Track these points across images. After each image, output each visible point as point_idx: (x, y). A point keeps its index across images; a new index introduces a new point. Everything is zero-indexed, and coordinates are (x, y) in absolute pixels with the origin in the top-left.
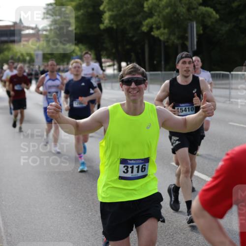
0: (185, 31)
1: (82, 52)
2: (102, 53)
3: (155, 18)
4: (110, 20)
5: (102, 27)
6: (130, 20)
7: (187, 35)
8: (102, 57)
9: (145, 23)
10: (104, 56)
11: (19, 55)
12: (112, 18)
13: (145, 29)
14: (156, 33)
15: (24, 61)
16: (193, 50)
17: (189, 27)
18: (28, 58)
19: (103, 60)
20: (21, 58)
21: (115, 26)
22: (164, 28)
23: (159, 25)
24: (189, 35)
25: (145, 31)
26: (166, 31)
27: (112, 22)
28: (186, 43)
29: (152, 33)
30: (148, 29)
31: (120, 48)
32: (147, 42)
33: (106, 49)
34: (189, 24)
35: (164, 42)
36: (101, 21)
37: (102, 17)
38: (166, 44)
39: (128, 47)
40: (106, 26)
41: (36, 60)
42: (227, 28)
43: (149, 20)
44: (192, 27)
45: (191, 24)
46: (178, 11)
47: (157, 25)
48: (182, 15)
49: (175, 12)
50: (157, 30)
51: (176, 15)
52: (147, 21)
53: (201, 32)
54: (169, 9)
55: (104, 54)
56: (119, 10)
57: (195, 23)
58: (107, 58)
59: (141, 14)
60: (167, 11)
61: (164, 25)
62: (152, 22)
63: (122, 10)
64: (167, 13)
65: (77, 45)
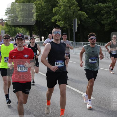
0: (72, 22)
1: (23, 31)
2: (32, 32)
3: (58, 16)
4: (36, 17)
6: (46, 17)
7: (73, 24)
8: (33, 34)
9: (53, 18)
10: (34, 33)
13: (53, 21)
14: (58, 23)
16: (75, 31)
17: (74, 21)
19: (33, 35)
22: (62, 21)
23: (60, 19)
24: (73, 25)
25: (53, 22)
27: (37, 17)
28: (72, 28)
29: (56, 23)
31: (41, 30)
33: (34, 30)
34: (74, 19)
38: (63, 29)
39: (45, 29)
42: (92, 21)
44: (75, 21)
45: (75, 19)
46: (68, 13)
47: (58, 19)
48: (70, 15)
49: (67, 14)
50: (59, 22)
51: (68, 15)
52: (54, 17)
53: (80, 23)
54: (64, 12)
55: (34, 32)
56: (41, 12)
57: (76, 19)
58: (35, 34)
59: (51, 14)
60: (63, 13)
61: (62, 20)
62: (57, 18)
63: (42, 12)
64: (63, 14)
65: (21, 28)
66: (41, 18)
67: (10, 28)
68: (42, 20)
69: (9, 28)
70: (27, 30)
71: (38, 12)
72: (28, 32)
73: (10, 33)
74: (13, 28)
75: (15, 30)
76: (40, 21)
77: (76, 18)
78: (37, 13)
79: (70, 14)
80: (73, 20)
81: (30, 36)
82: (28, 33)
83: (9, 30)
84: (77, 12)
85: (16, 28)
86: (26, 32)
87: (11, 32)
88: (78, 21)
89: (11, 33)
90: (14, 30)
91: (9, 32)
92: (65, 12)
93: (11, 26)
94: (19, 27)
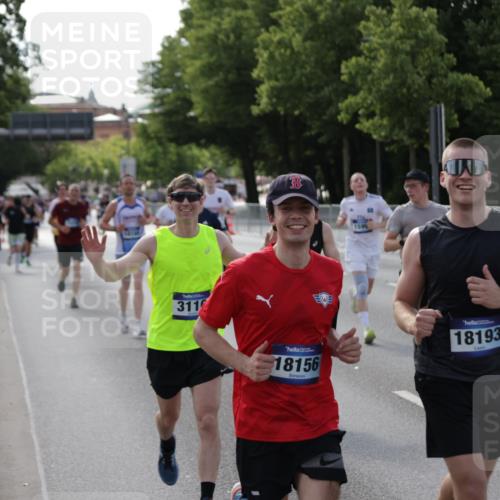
0: (424, 121)
1: (216, 162)
2: (255, 164)
3: (362, 93)
4: (270, 98)
5: (255, 110)
6: (311, 98)
7: (427, 131)
8: (256, 172)
9: (342, 105)
10: (261, 170)
11: (88, 163)
12: (275, 93)
13: (343, 117)
14: (364, 125)
15: (98, 177)
17: (432, 115)
18: (106, 172)
19: (258, 178)
20: (93, 170)
21: (281, 110)
22: (382, 117)
23: (372, 108)
24: (431, 131)
25: (344, 122)
26: (385, 122)
27: (274, 100)
28: (426, 146)
29: (357, 126)
30: (349, 117)
31: (292, 154)
32: (345, 142)
33: (264, 157)
34: (432, 109)
35: (383, 145)
36: (255, 99)
37: (255, 92)
38: (387, 149)
39: (308, 153)
40: (262, 111)
43: (351, 100)
44: (437, 115)
45: (436, 109)
46: (409, 81)
47: (367, 108)
48: (416, 91)
49: (403, 83)
50: (368, 120)
51: (405, 90)
52: (347, 102)
53: (457, 124)
54: (391, 77)
55: (260, 166)
56: (291, 78)
57: (443, 105)
58: (267, 175)
59: (335, 85)
60: (387, 82)
61: (382, 110)
62: (358, 104)
64: (387, 86)
65: (206, 146)
66: (288, 105)
67: (160, 149)
68: (297, 113)
69: (153, 147)
70: (233, 155)
71: (277, 80)
72: (235, 163)
73: (157, 170)
74: (172, 148)
75: (178, 155)
76: (286, 115)
77: (438, 102)
78: (273, 83)
79: (416, 87)
80: (428, 112)
81: (243, 181)
82: (234, 170)
83: (155, 155)
84: (446, 76)
85: (185, 148)
86: (228, 165)
87: (162, 163)
88: (452, 115)
89: (162, 170)
90: (174, 158)
91: (153, 164)
92: (395, 78)
93: (164, 140)
94: (199, 145)
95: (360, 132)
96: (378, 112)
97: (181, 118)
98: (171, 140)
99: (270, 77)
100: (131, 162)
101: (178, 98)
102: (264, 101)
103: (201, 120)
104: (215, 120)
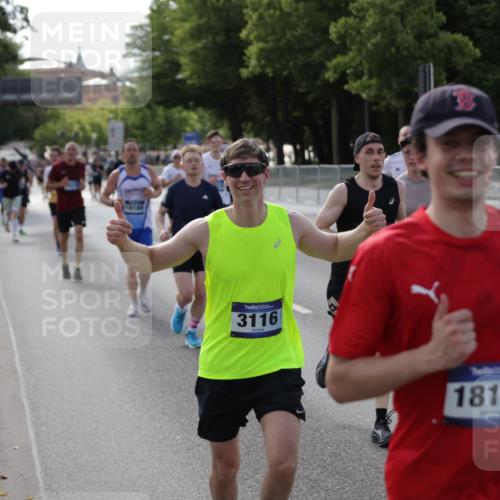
0: (413, 80)
1: (204, 124)
2: (243, 125)
3: (351, 54)
4: (259, 60)
5: (244, 73)
6: (301, 60)
7: (416, 90)
8: (245, 134)
9: (332, 64)
10: (248, 133)
11: (76, 128)
12: (263, 55)
13: (330, 76)
14: (352, 86)
15: (87, 141)
17: (421, 74)
18: (94, 136)
20: (81, 134)
21: (269, 72)
22: (370, 77)
23: (360, 69)
25: (332, 80)
26: (374, 82)
27: (263, 62)
29: (346, 87)
30: (336, 76)
31: (280, 115)
32: (334, 103)
33: (252, 118)
34: (421, 68)
35: (370, 104)
36: (244, 61)
37: (244, 54)
38: (374, 108)
39: (296, 114)
40: (252, 73)
41: (110, 140)
43: (340, 59)
44: (426, 74)
45: (425, 68)
46: (399, 40)
47: (356, 68)
48: (406, 49)
49: (392, 43)
50: (355, 81)
51: (393, 50)
52: (336, 61)
54: (379, 37)
55: (248, 128)
56: (279, 40)
57: (432, 65)
59: (324, 48)
60: (374, 41)
61: (370, 70)
62: (346, 64)
63: (284, 41)
64: (373, 45)
65: (194, 109)
66: (277, 66)
67: (148, 113)
68: (285, 73)
70: (221, 117)
71: (266, 41)
72: (222, 125)
73: (146, 133)
74: (160, 111)
75: (167, 119)
76: (274, 78)
77: (427, 62)
78: (261, 45)
79: (406, 45)
80: (417, 71)
83: (144, 119)
85: (174, 110)
87: (150, 126)
88: (441, 74)
89: (150, 133)
90: (162, 121)
91: (142, 127)
92: (382, 37)
94: (187, 107)
95: (348, 93)
96: (366, 71)
97: (169, 80)
98: (159, 103)
99: (259, 38)
100: (120, 125)
101: (166, 61)
102: (253, 62)
103: (189, 82)
104: (203, 82)
